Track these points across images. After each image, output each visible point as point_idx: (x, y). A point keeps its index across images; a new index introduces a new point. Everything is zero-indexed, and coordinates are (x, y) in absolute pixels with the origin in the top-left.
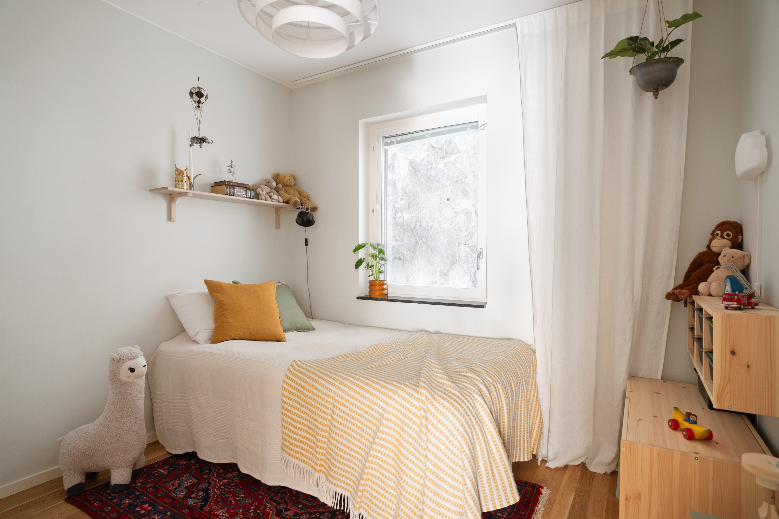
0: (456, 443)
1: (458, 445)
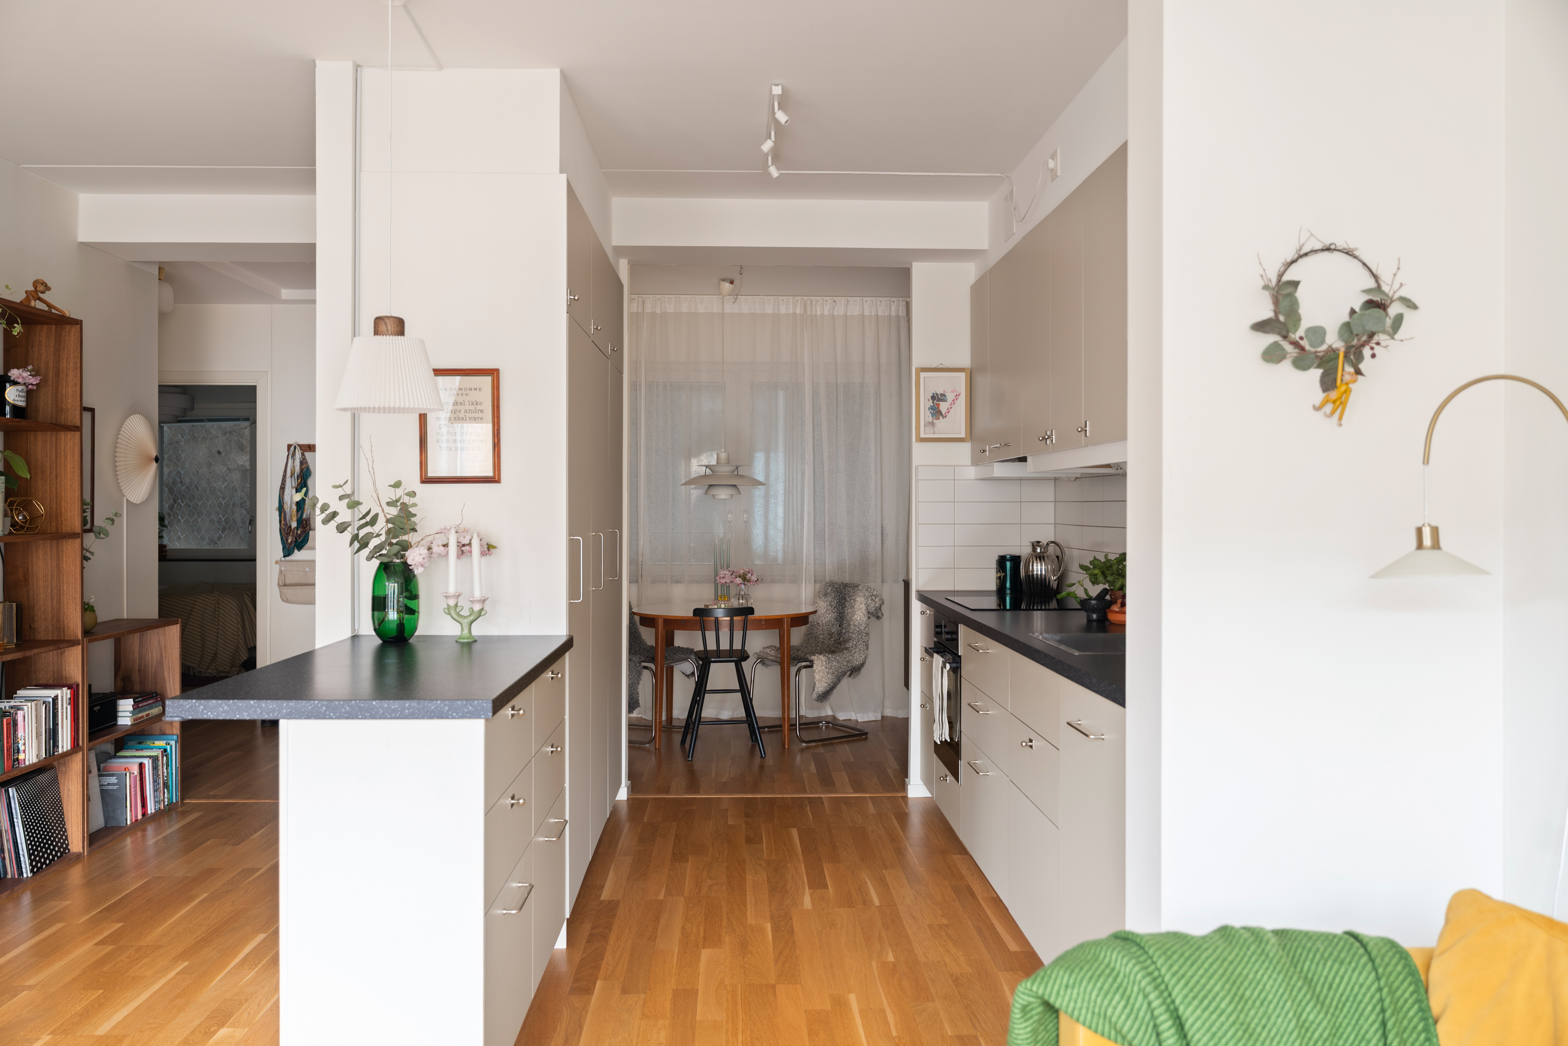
0: (234, 612)
1: (235, 613)
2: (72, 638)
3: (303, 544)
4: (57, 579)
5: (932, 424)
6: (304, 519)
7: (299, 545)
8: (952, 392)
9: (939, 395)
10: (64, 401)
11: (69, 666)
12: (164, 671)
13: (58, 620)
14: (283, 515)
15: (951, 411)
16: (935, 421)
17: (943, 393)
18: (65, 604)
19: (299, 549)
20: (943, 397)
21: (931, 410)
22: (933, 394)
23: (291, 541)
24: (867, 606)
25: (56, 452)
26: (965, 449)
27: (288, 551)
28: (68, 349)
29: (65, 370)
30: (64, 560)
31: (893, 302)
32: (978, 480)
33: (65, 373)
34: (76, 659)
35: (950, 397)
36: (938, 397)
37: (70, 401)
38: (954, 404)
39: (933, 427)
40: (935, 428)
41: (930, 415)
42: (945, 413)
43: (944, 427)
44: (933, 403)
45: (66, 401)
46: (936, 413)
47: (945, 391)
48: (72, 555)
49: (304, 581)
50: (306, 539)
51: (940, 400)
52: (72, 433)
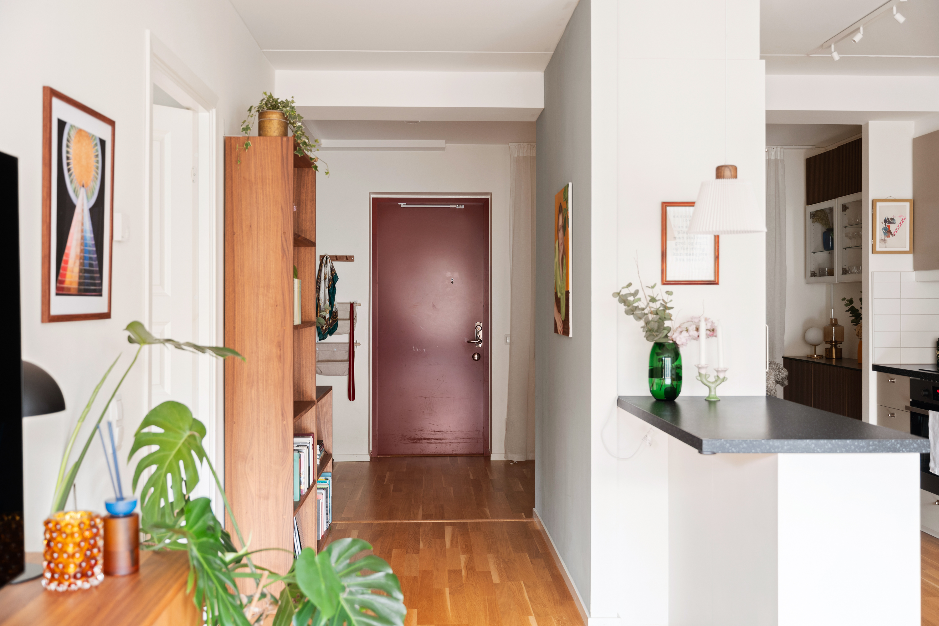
2: (309, 400)
3: (334, 331)
4: (298, 356)
5: (884, 240)
6: (334, 311)
7: (330, 331)
8: (899, 217)
9: (890, 219)
10: (304, 224)
11: (306, 421)
12: (321, 425)
13: (299, 386)
14: (319, 309)
15: (898, 231)
16: (886, 238)
17: (892, 218)
18: (304, 374)
19: (331, 334)
20: (893, 221)
21: (883, 230)
22: (886, 218)
23: (326, 328)
24: (776, 376)
25: (298, 262)
26: (909, 259)
27: (323, 335)
28: (307, 185)
29: (305, 201)
30: (304, 342)
31: (774, 149)
32: (918, 282)
33: (304, 203)
34: (312, 415)
35: (898, 221)
36: (889, 220)
37: (308, 224)
38: (901, 226)
39: (885, 243)
40: (887, 244)
41: (883, 234)
42: (894, 233)
43: (893, 243)
44: (885, 225)
45: (305, 224)
46: (888, 232)
47: (894, 216)
48: (309, 338)
49: (332, 359)
50: (336, 326)
51: (890, 223)
52: (310, 248)
